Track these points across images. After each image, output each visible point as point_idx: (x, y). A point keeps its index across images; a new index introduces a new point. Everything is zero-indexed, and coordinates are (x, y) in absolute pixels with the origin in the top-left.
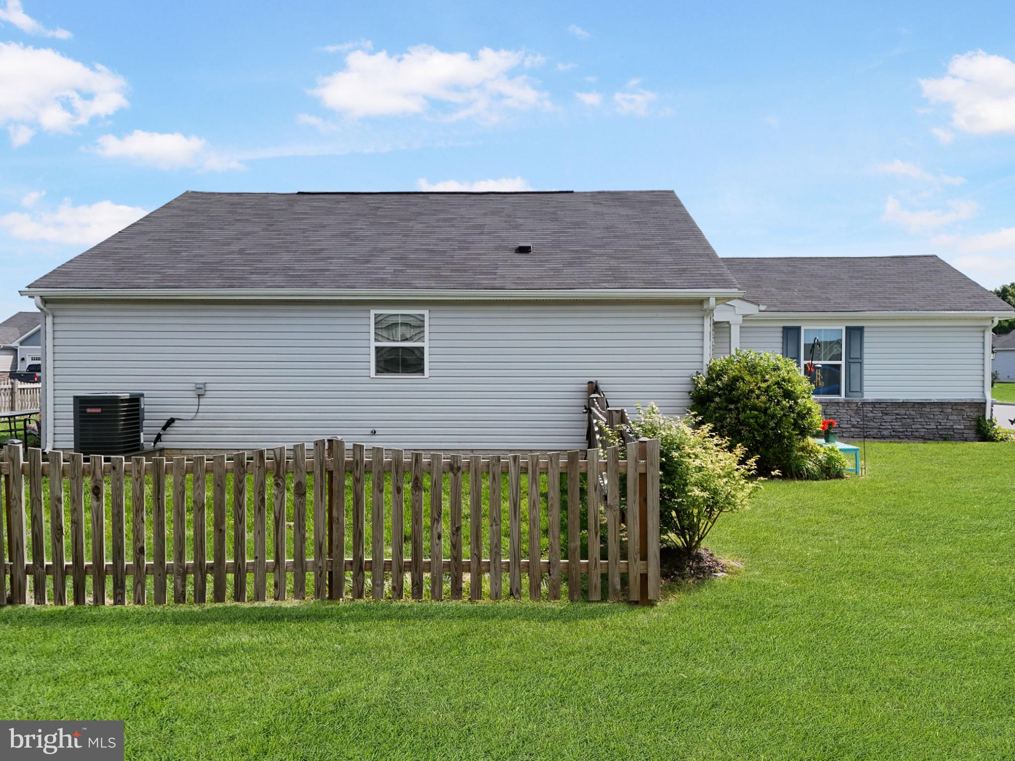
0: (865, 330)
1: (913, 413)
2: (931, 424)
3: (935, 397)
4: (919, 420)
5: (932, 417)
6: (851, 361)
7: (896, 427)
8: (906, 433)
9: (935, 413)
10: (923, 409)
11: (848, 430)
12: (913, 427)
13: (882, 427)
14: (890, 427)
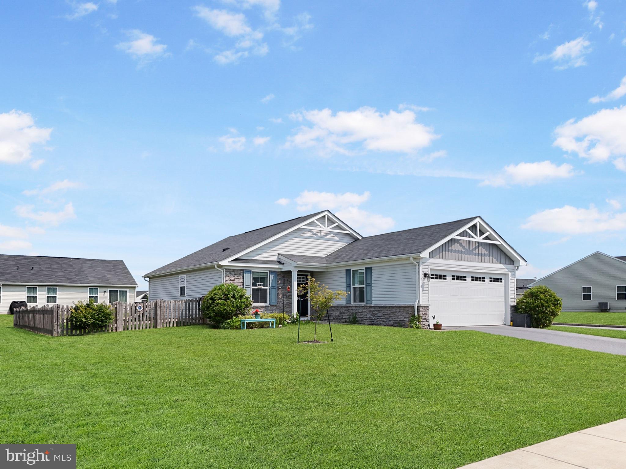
0: (373, 269)
1: (389, 312)
2: (396, 318)
3: (396, 304)
4: (392, 316)
5: (396, 314)
6: (368, 285)
7: (383, 319)
8: (387, 323)
9: (397, 312)
10: (393, 310)
11: (366, 320)
12: (389, 319)
13: (378, 319)
14: (381, 319)
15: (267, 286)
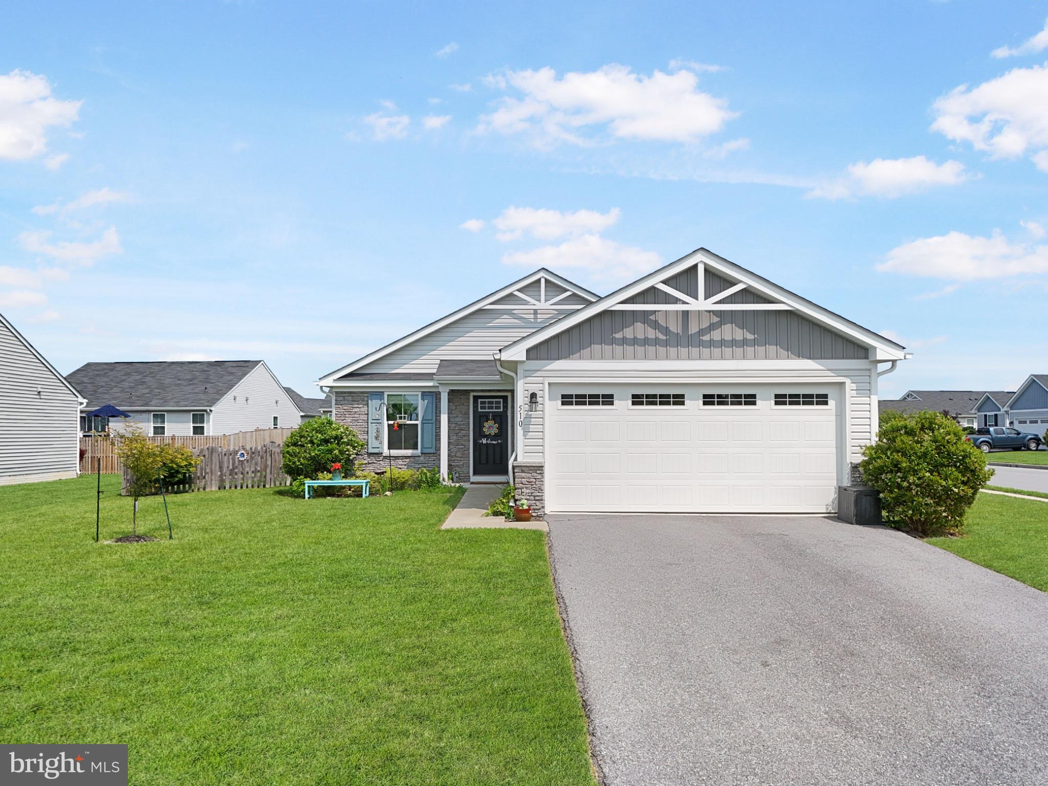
15: (417, 420)
